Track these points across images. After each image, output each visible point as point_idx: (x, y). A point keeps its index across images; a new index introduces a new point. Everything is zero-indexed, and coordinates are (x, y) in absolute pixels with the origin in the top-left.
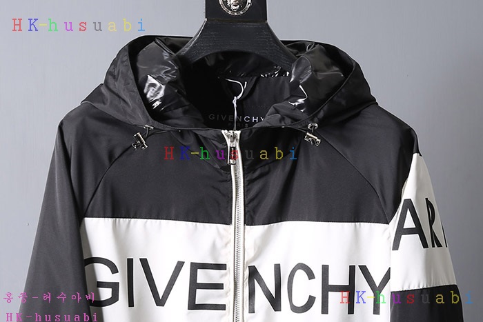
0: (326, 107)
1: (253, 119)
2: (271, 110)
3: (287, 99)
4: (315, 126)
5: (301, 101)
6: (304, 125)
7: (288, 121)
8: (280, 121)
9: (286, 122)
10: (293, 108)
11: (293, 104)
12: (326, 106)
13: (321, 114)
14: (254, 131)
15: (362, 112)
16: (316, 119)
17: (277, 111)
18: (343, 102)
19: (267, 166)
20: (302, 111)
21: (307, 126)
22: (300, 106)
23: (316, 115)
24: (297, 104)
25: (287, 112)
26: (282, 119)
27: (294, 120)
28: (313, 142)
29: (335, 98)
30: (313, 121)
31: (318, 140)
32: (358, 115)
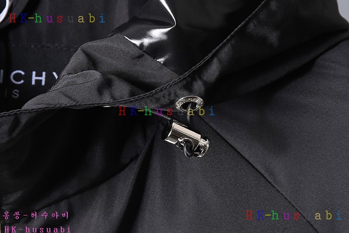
0: (226, 52)
1: (34, 78)
2: (77, 58)
3: (122, 29)
4: (194, 105)
5: (158, 34)
6: (165, 101)
7: (122, 90)
8: (100, 91)
9: (117, 94)
10: (138, 52)
11: (137, 42)
12: (226, 49)
13: (213, 71)
14: (24, 120)
15: (319, 61)
16: (198, 86)
17: (93, 63)
18: (273, 37)
19: (63, 204)
20: (161, 60)
21: (173, 102)
22: (156, 49)
23: (198, 74)
24: (146, 41)
25: (121, 65)
26: (106, 84)
27: (140, 86)
28: (190, 149)
29: (251, 26)
30: (188, 88)
31: (203, 142)
32: (305, 69)
